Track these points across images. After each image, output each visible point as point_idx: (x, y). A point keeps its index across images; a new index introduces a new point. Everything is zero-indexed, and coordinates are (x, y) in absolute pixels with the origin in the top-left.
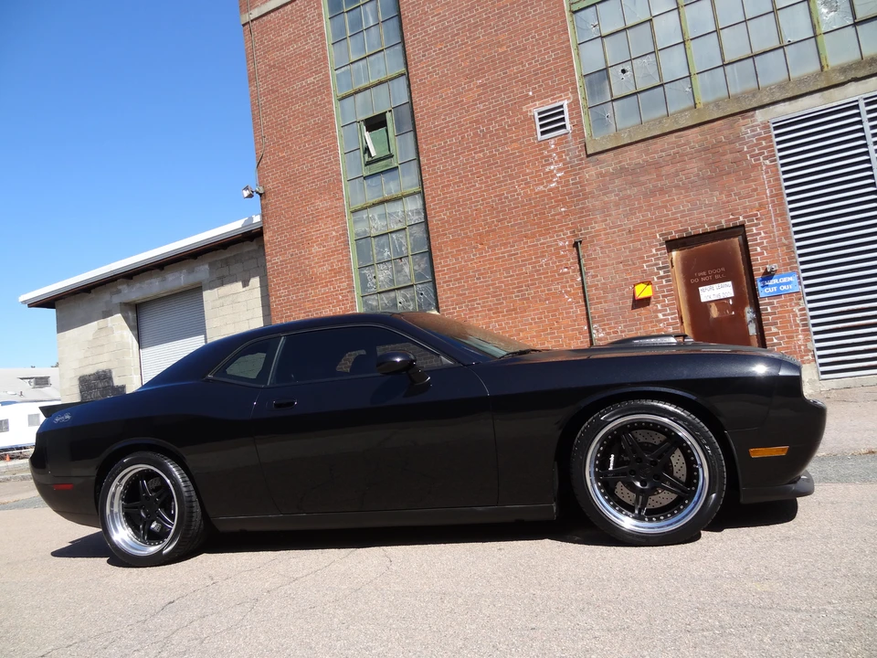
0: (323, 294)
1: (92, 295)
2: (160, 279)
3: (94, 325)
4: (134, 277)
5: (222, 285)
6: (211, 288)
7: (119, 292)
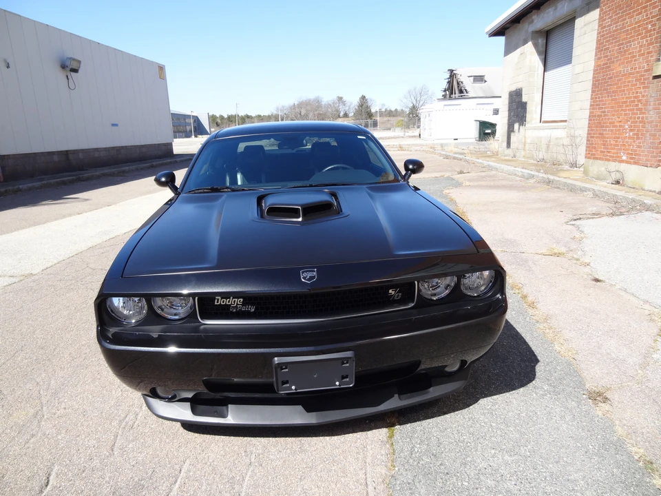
0: (636, 23)
1: (520, 25)
2: (553, 8)
3: (519, 51)
4: (541, 7)
5: (588, 11)
6: (581, 16)
7: (532, 21)
